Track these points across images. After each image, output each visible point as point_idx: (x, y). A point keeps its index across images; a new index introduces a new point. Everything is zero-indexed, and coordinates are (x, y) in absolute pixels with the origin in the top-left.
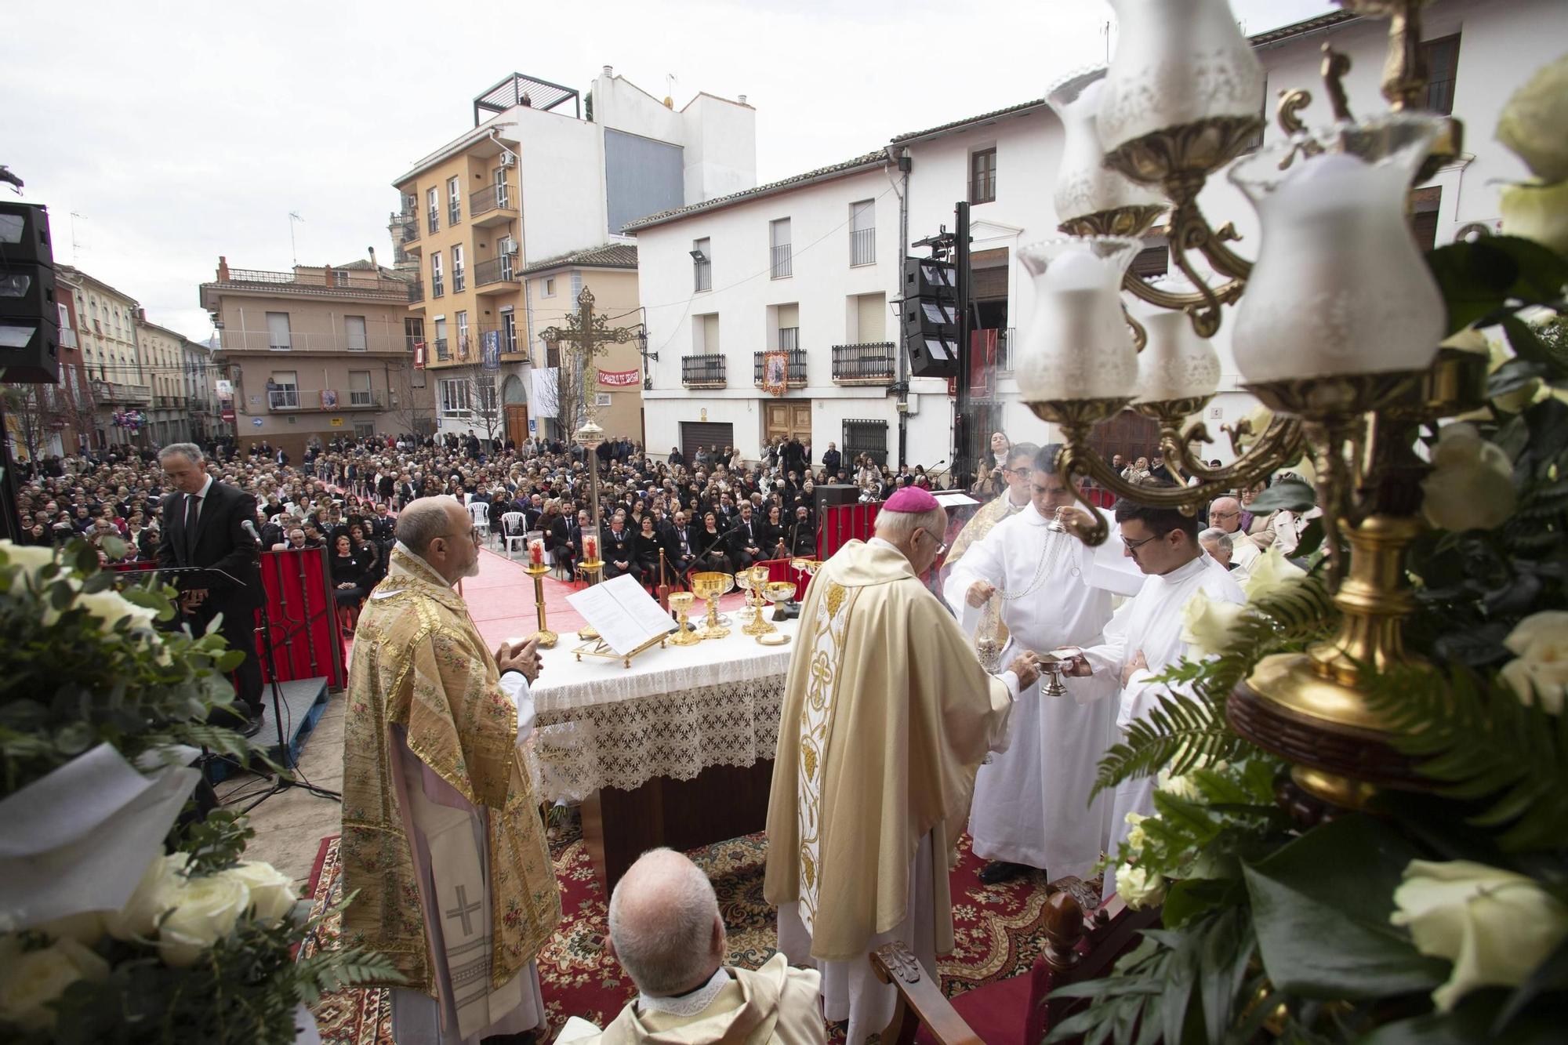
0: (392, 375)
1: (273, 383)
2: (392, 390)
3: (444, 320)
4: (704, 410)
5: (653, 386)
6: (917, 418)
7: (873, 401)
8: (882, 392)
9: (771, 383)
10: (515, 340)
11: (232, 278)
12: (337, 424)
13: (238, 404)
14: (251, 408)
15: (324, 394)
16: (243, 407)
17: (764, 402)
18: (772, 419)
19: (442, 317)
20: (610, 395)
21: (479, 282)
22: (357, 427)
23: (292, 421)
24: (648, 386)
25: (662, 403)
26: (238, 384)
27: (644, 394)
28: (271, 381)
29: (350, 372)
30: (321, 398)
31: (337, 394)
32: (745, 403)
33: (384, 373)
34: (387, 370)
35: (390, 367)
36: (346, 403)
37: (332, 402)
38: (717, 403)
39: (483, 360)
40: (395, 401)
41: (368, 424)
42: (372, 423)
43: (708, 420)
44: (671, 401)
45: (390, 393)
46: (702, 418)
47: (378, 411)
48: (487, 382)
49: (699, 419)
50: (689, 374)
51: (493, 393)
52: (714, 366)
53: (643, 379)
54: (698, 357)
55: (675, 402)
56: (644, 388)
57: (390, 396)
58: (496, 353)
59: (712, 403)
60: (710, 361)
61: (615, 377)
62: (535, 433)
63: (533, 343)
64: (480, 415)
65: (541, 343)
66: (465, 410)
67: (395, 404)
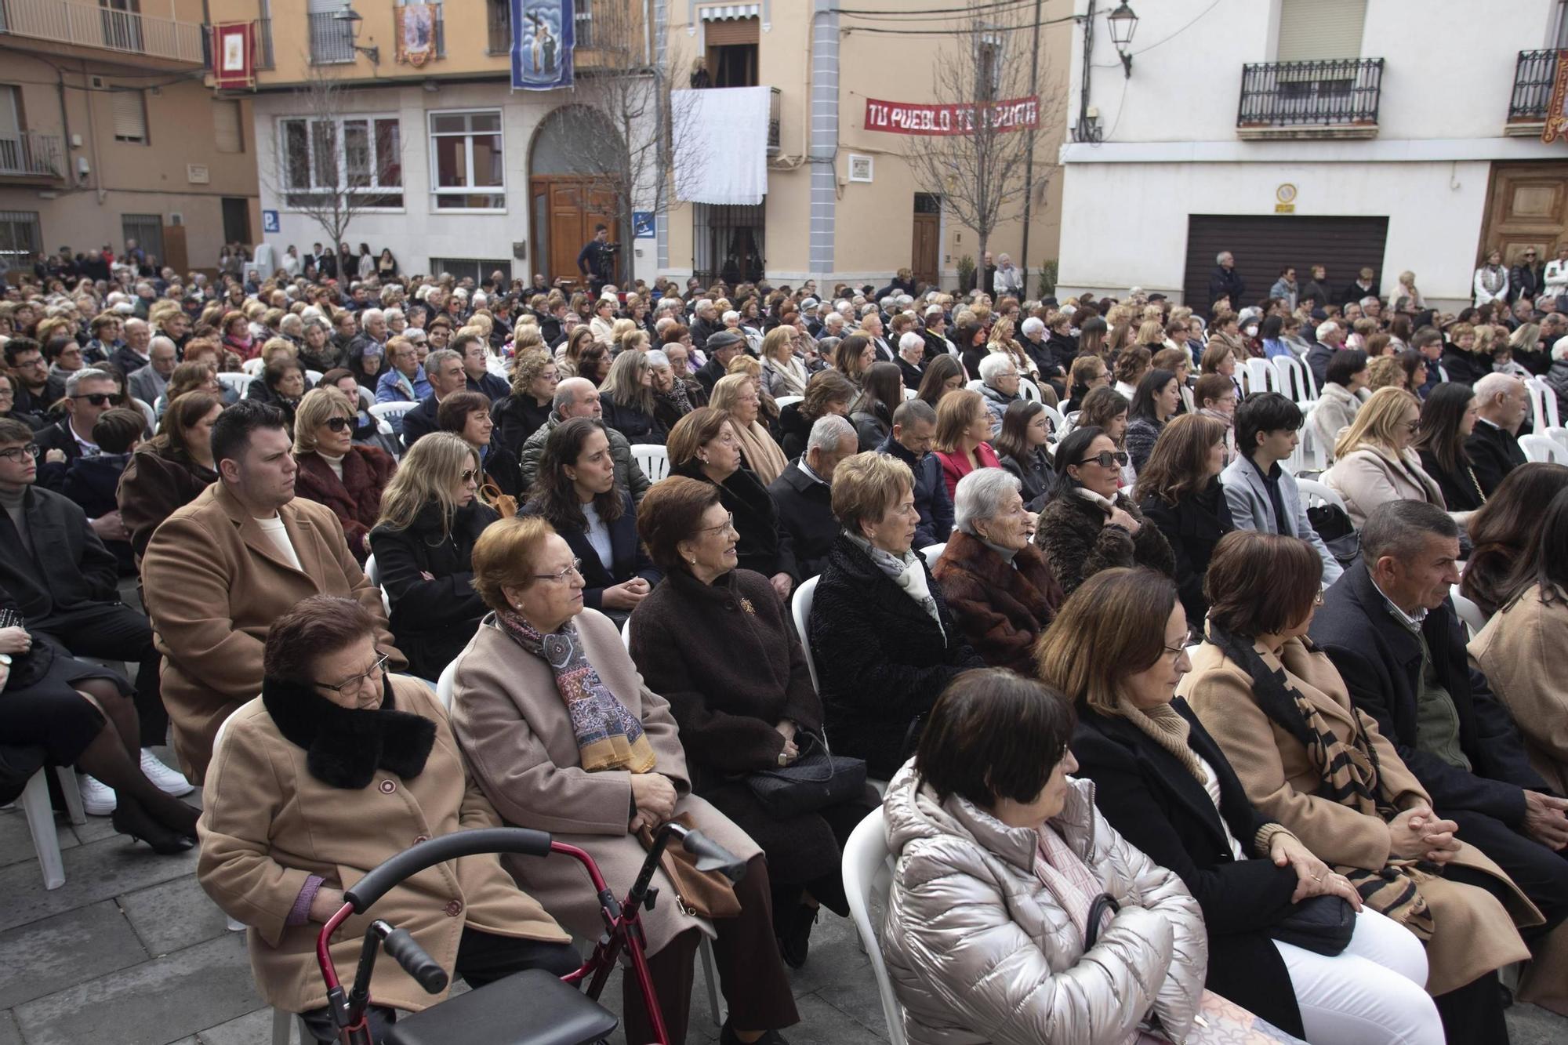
0: (75, 99)
2: (77, 140)
4: (1291, 189)
5: (1106, 133)
10: (581, 24)
17: (1498, 166)
18: (1508, 207)
20: (870, 158)
24: (1088, 130)
25: (1136, 173)
27: (1071, 150)
32: (1442, 175)
33: (54, 95)
34: (60, 87)
35: (68, 78)
38: (1338, 174)
39: (504, 65)
40: (85, 168)
41: (23, 218)
42: (32, 217)
43: (1301, 210)
44: (1171, 169)
45: (70, 146)
46: (1278, 207)
47: (48, 188)
48: (468, 123)
49: (1269, 210)
50: (1256, 105)
51: (488, 149)
52: (1344, 87)
53: (1073, 116)
54: (1289, 67)
55: (1185, 171)
56: (1069, 136)
57: (74, 154)
58: (558, 46)
59: (1321, 172)
60: (1327, 75)
61: (930, 115)
62: (654, 241)
63: (663, 28)
64: (435, 201)
65: (691, 31)
66: (375, 188)
67: (84, 175)
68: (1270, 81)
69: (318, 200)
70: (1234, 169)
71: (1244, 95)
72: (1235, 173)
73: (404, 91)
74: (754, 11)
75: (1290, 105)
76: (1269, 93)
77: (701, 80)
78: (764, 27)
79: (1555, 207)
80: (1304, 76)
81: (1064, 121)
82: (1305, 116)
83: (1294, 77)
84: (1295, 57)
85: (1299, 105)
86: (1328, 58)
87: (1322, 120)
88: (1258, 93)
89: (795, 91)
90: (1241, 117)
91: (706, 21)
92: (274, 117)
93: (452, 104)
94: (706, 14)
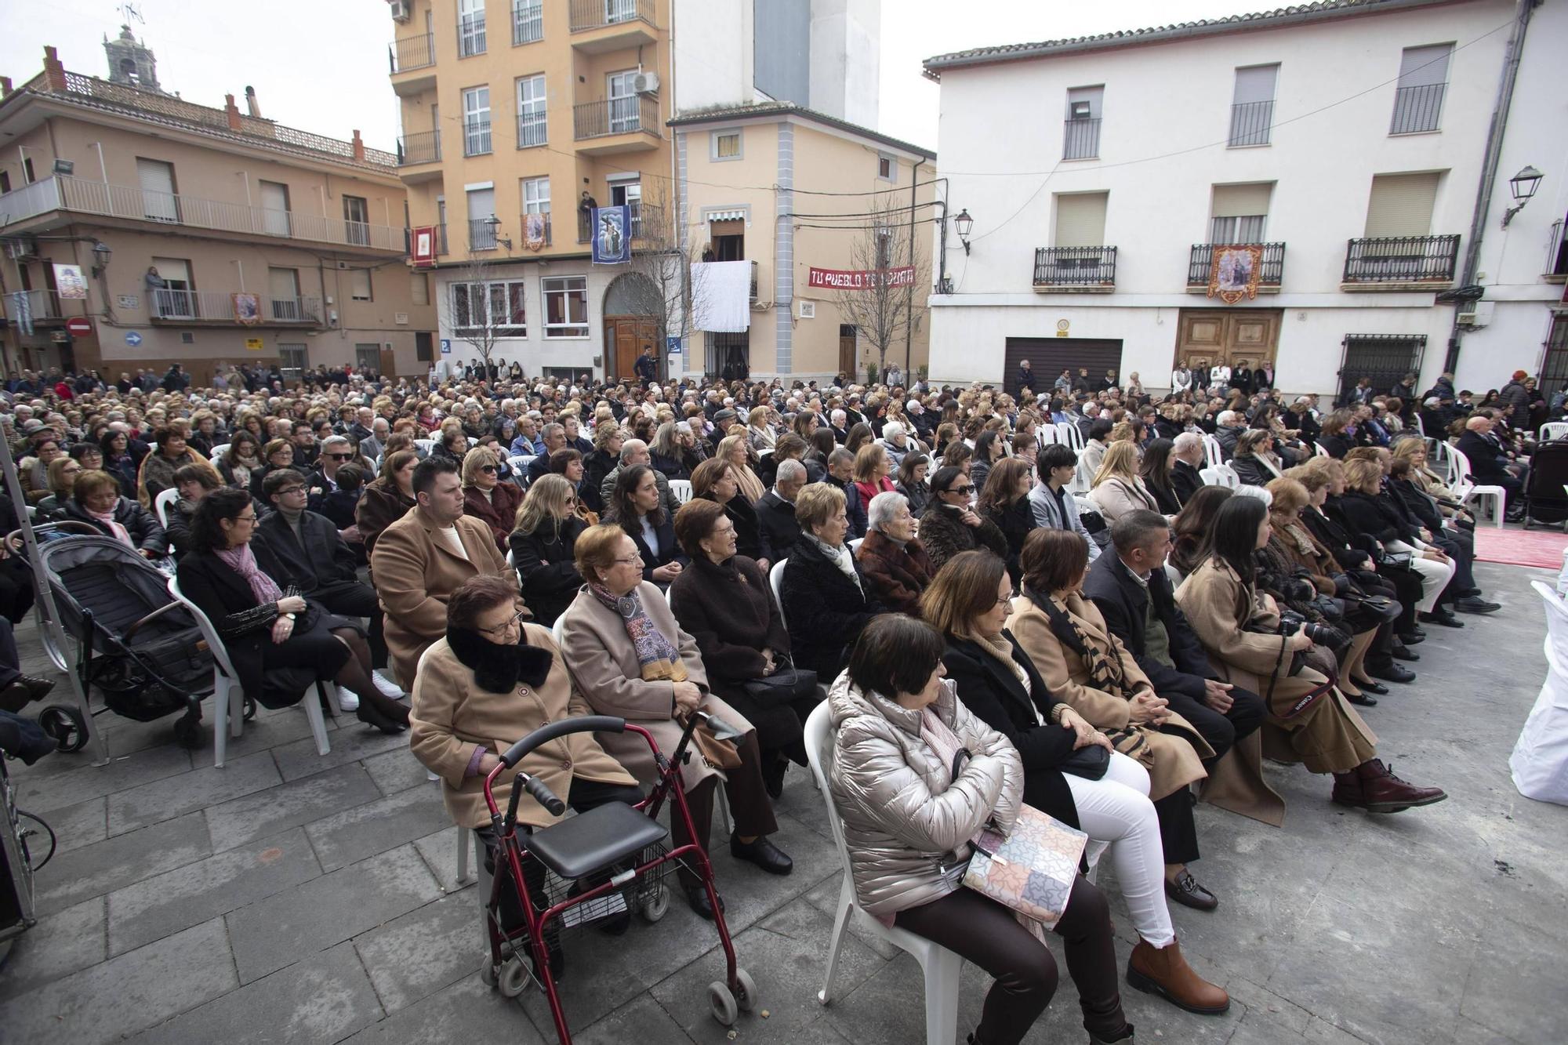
0: (329, 275)
1: (156, 275)
2: (330, 300)
3: (492, 189)
4: (1064, 323)
5: (956, 288)
6: (1482, 332)
7: (1402, 313)
8: (1429, 299)
9: (1225, 286)
10: (635, 224)
11: (70, 88)
12: (256, 347)
13: (97, 307)
14: (120, 315)
15: (240, 300)
16: (108, 312)
17: (1184, 311)
18: (1190, 335)
19: (489, 185)
21: (580, 133)
22: (282, 352)
23: (188, 339)
24: (945, 287)
25: (974, 312)
26: (96, 273)
27: (935, 299)
28: (152, 272)
29: (271, 268)
30: (235, 305)
31: (257, 299)
32: (1152, 315)
33: (317, 273)
34: (321, 269)
35: (326, 263)
36: (268, 315)
37: (252, 312)
38: (1093, 313)
39: (588, 249)
40: (335, 317)
41: (297, 348)
42: (303, 348)
43: (1071, 336)
44: (995, 309)
45: (326, 304)
46: (1058, 333)
47: (313, 330)
48: (566, 285)
49: (1053, 335)
50: (1044, 272)
51: (578, 300)
52: (1095, 263)
53: (935, 278)
54: (1062, 250)
55: (1003, 311)
56: (933, 290)
57: (328, 309)
58: (621, 237)
59: (1083, 312)
60: (1085, 256)
61: (849, 277)
62: (680, 355)
63: (685, 225)
64: (546, 332)
65: (702, 228)
66: (509, 325)
67: (334, 321)
68: (1051, 259)
69: (474, 333)
70: (1031, 310)
71: (1037, 266)
72: (1032, 313)
73: (526, 266)
74: (741, 215)
75: (1064, 273)
76: (1051, 265)
77: (708, 257)
78: (747, 224)
79: (1216, 335)
80: (1072, 256)
81: (930, 281)
82: (1073, 280)
83: (1065, 256)
84: (1065, 245)
85: (1069, 273)
86: (1085, 245)
87: (1083, 282)
88: (1045, 266)
89: (766, 263)
90: (1035, 280)
91: (712, 221)
92: (448, 283)
93: (556, 273)
94: (711, 217)
